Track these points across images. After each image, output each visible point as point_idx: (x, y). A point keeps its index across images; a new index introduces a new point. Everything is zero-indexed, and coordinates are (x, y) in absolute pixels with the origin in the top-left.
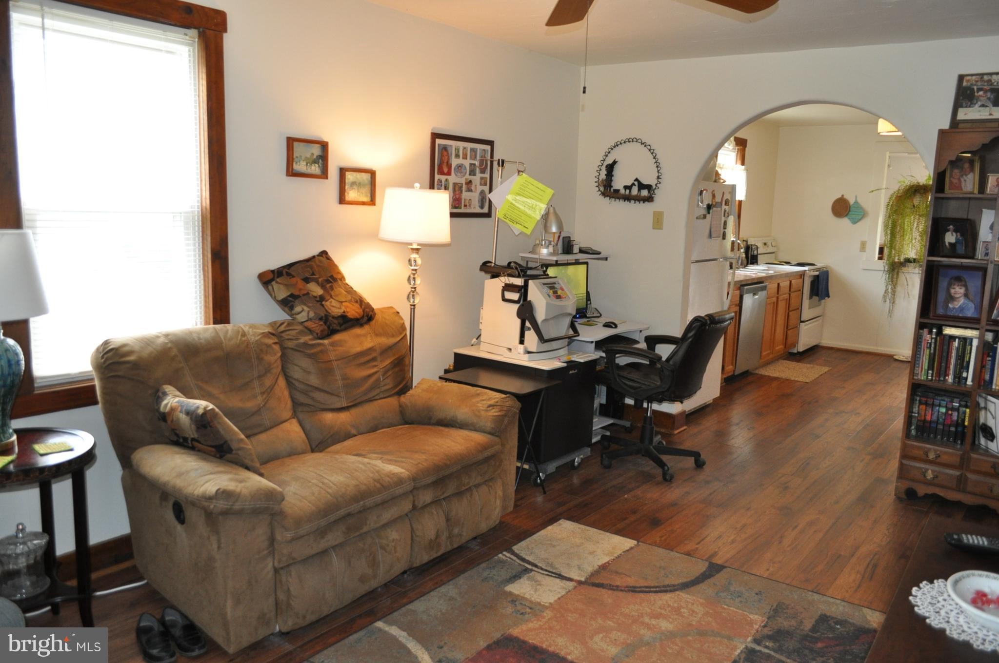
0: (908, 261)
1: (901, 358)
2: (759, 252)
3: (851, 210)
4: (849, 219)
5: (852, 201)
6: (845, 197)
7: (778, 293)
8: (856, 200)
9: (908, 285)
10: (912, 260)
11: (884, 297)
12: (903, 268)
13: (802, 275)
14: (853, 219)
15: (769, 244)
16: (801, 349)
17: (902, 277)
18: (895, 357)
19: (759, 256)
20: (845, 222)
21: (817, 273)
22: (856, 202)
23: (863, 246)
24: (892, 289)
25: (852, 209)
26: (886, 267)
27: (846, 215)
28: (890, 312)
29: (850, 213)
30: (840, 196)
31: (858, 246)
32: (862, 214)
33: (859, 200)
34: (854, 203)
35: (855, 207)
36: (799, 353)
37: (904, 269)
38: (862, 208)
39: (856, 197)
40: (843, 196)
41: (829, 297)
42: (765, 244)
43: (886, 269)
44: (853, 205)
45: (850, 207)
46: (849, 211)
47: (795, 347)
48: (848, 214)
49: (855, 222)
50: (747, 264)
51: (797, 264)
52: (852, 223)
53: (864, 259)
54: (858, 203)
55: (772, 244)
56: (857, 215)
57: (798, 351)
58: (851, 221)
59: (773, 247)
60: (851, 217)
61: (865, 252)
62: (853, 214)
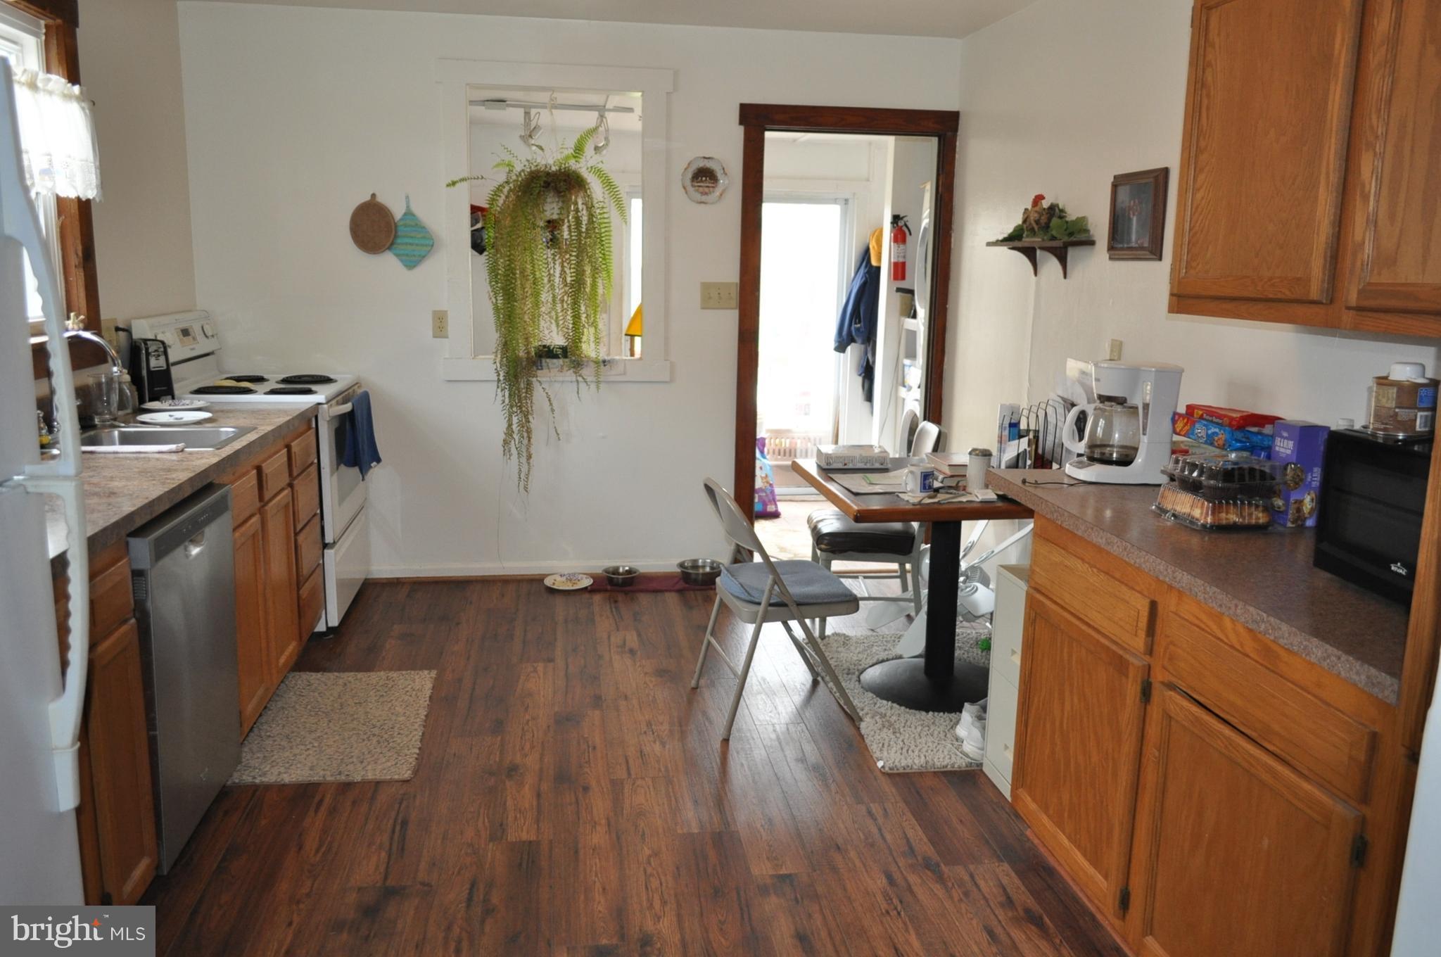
0: (547, 353)
1: (561, 584)
2: (172, 360)
3: (399, 233)
4: (397, 255)
5: (398, 212)
6: (381, 199)
7: (262, 499)
8: (408, 207)
9: (553, 410)
10: (559, 352)
11: (506, 442)
12: (539, 372)
13: (309, 418)
14: (407, 255)
15: (196, 329)
16: (335, 622)
17: (538, 394)
18: (548, 582)
19: (174, 370)
20: (388, 262)
21: (347, 407)
22: (409, 213)
23: (440, 324)
24: (521, 425)
25: (401, 232)
26: (502, 374)
27: (389, 248)
28: (524, 480)
29: (399, 241)
30: (368, 198)
31: (429, 323)
32: (431, 243)
33: (414, 209)
34: (405, 214)
35: (405, 226)
36: (329, 631)
37: (543, 376)
38: (424, 227)
39: (407, 199)
40: (373, 195)
41: (379, 460)
42: (185, 332)
43: (501, 378)
44: (401, 220)
45: (396, 226)
46: (396, 237)
47: (322, 615)
48: (392, 244)
49: (412, 262)
50: (142, 401)
51: (285, 381)
52: (406, 266)
53: (447, 356)
54: (414, 215)
55: (202, 327)
56: (417, 245)
57: (330, 625)
58: (402, 261)
59: (207, 337)
60: (402, 252)
61: (447, 337)
62: (406, 244)
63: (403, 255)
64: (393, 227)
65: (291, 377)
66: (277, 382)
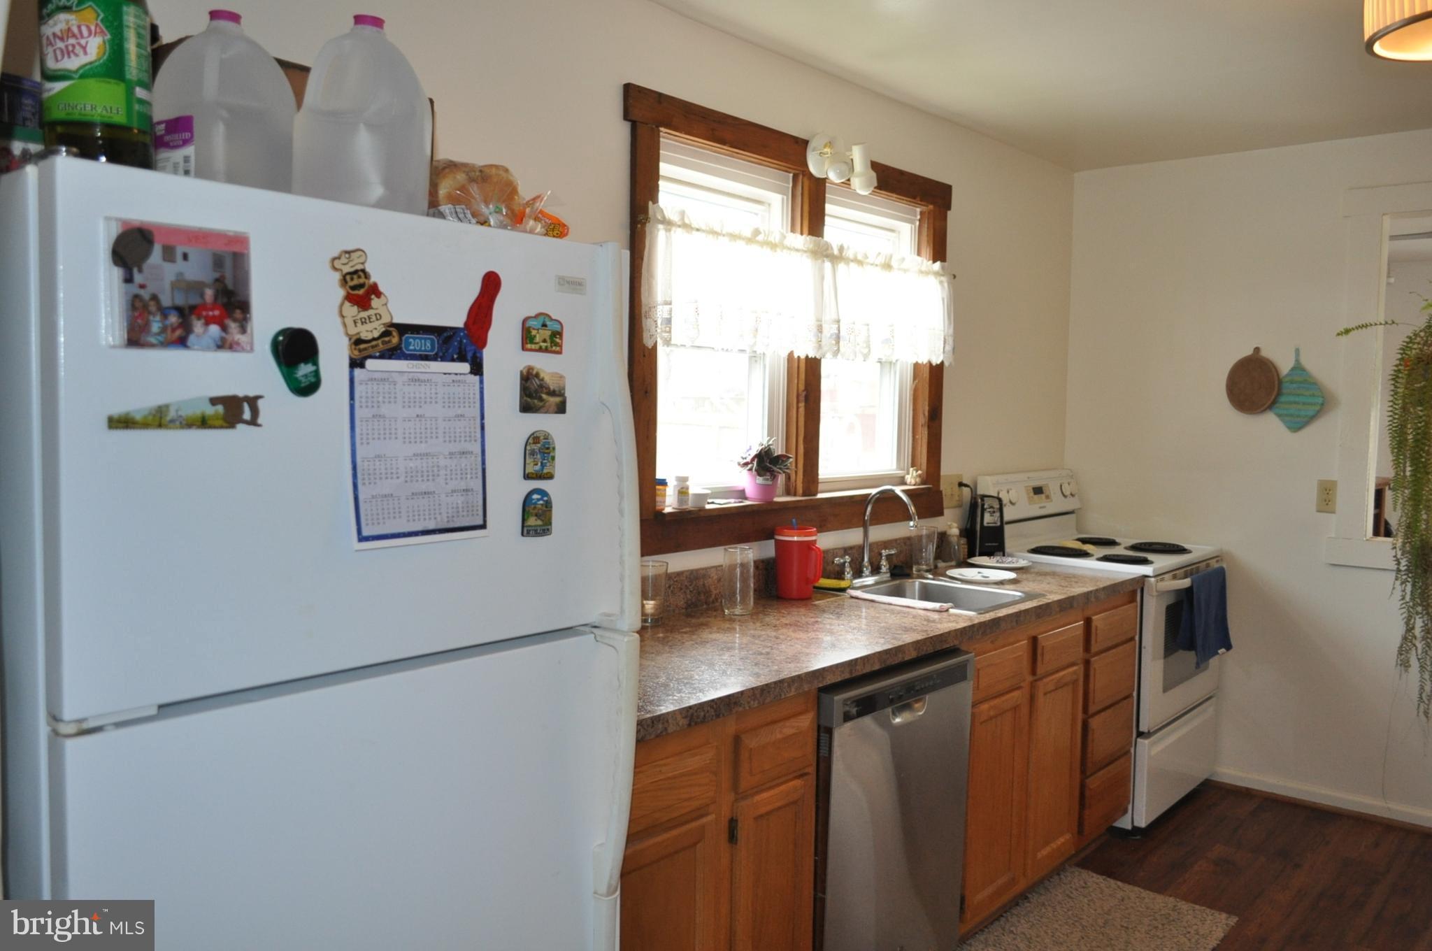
2: (1007, 518)
3: (1284, 391)
4: (1279, 416)
5: (1285, 366)
6: (1265, 353)
7: (1034, 672)
8: (1297, 361)
11: (1402, 650)
13: (1134, 590)
14: (1291, 415)
15: (1053, 489)
16: (1142, 822)
19: (1007, 528)
20: (1269, 423)
21: (1186, 583)
22: (1298, 368)
23: (1327, 496)
25: (1287, 387)
26: (1403, 560)
27: (1270, 407)
29: (1283, 399)
30: (1248, 352)
31: (1313, 495)
32: (1320, 400)
33: (1306, 362)
34: (1293, 369)
35: (1292, 382)
36: (1136, 830)
38: (1315, 384)
39: (1297, 351)
40: (1257, 350)
41: (1228, 647)
42: (1038, 491)
43: (1403, 567)
44: (1287, 375)
45: (1280, 382)
46: (1279, 394)
47: (1125, 811)
48: (1274, 402)
49: (1297, 424)
50: (971, 554)
51: (1134, 547)
52: (1289, 428)
53: (1333, 535)
54: (1303, 370)
55: (1061, 486)
56: (1304, 404)
57: (1136, 824)
58: (1283, 421)
59: (1065, 496)
60: (1285, 412)
61: (1333, 512)
62: (1290, 403)
63: (1287, 415)
64: (1276, 382)
65: (1141, 544)
66: (1126, 548)
